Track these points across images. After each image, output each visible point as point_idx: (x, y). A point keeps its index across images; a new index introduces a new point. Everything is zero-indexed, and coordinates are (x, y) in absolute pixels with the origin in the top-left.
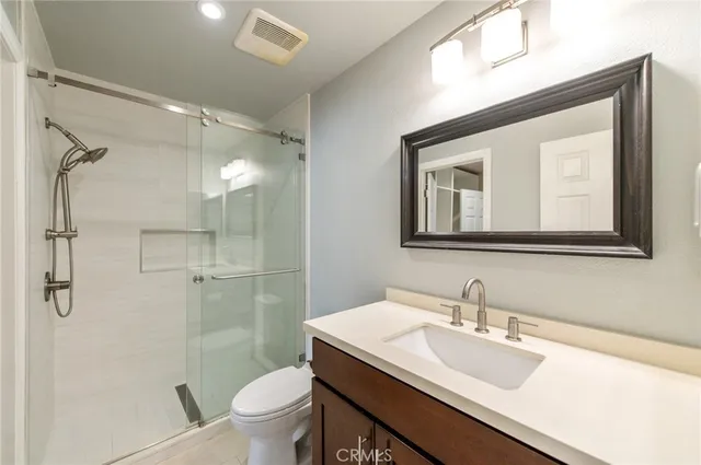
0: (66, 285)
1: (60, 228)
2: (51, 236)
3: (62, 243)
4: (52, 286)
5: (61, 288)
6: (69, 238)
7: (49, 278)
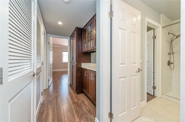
0: (172, 63)
1: (171, 52)
2: (169, 54)
3: (172, 55)
4: (169, 63)
5: (171, 64)
6: (173, 54)
7: (169, 62)
